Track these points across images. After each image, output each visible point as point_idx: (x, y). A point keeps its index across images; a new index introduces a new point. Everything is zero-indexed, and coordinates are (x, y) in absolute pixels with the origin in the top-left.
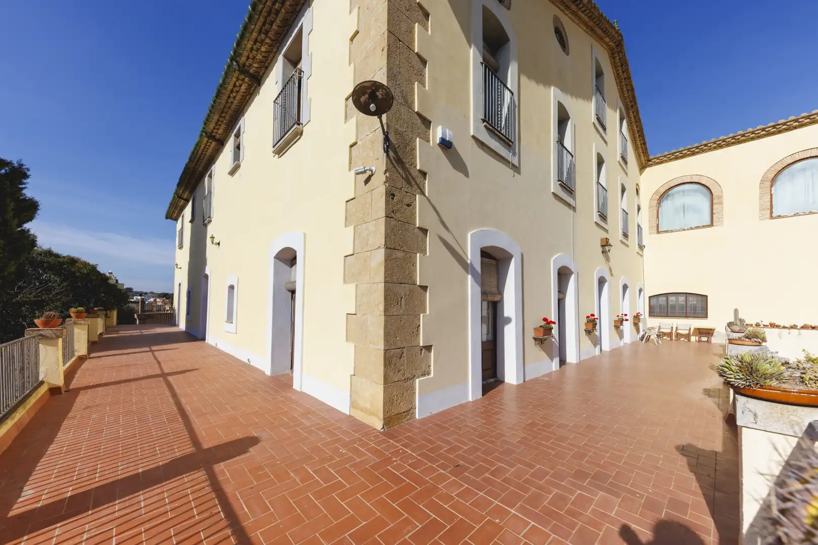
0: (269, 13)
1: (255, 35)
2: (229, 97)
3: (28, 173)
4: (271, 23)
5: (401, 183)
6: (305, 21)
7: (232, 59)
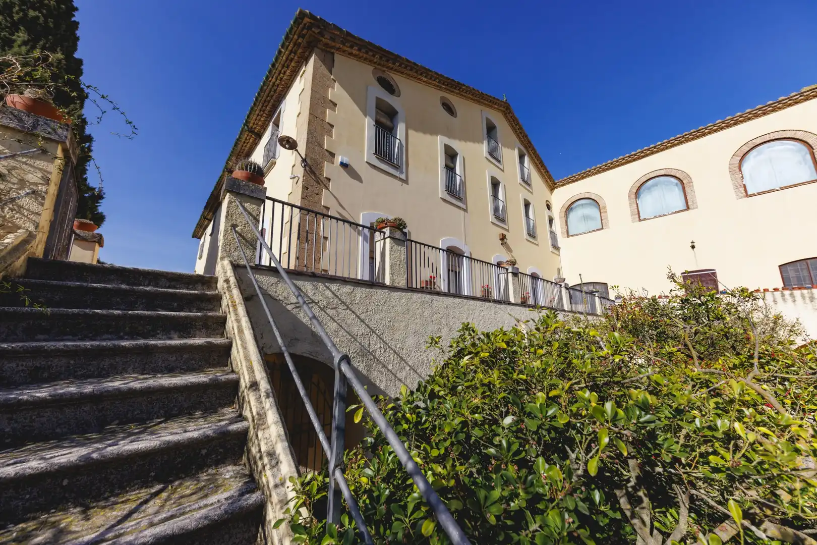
0: (265, 101)
1: (257, 112)
2: (243, 146)
3: (104, 196)
4: (266, 106)
5: (312, 182)
6: (282, 106)
7: (244, 125)
